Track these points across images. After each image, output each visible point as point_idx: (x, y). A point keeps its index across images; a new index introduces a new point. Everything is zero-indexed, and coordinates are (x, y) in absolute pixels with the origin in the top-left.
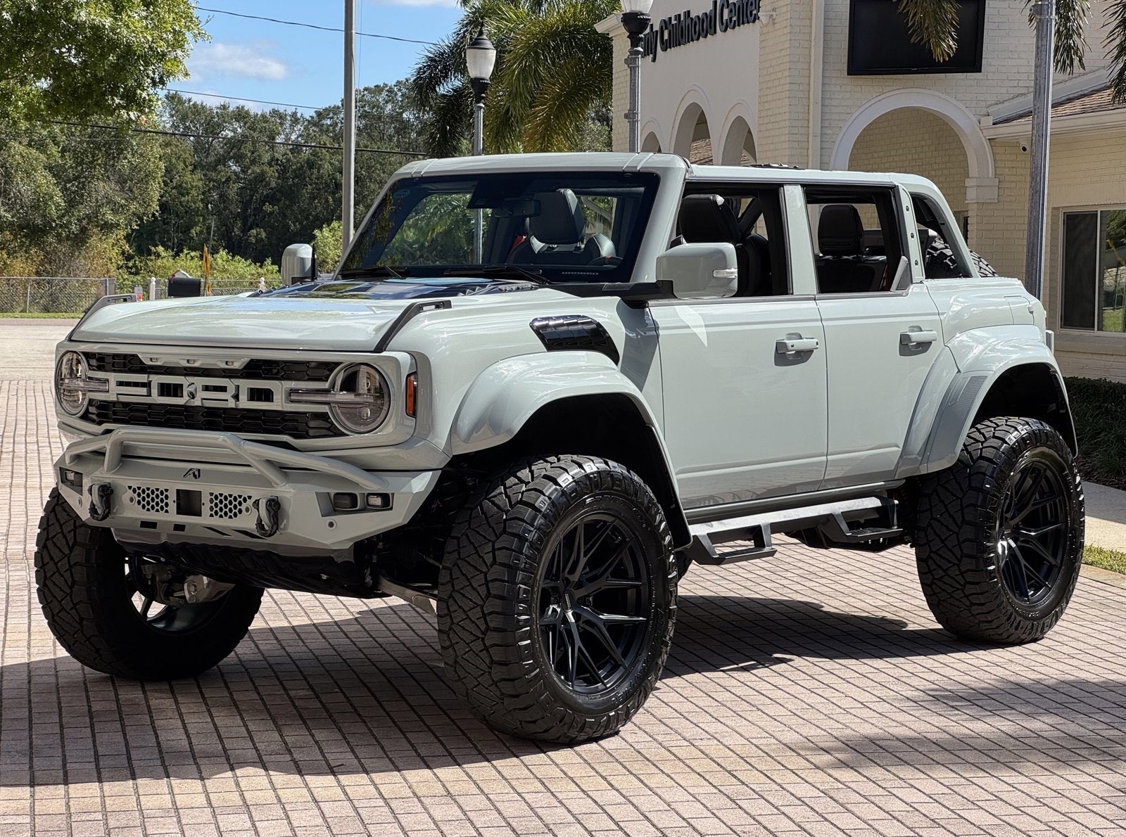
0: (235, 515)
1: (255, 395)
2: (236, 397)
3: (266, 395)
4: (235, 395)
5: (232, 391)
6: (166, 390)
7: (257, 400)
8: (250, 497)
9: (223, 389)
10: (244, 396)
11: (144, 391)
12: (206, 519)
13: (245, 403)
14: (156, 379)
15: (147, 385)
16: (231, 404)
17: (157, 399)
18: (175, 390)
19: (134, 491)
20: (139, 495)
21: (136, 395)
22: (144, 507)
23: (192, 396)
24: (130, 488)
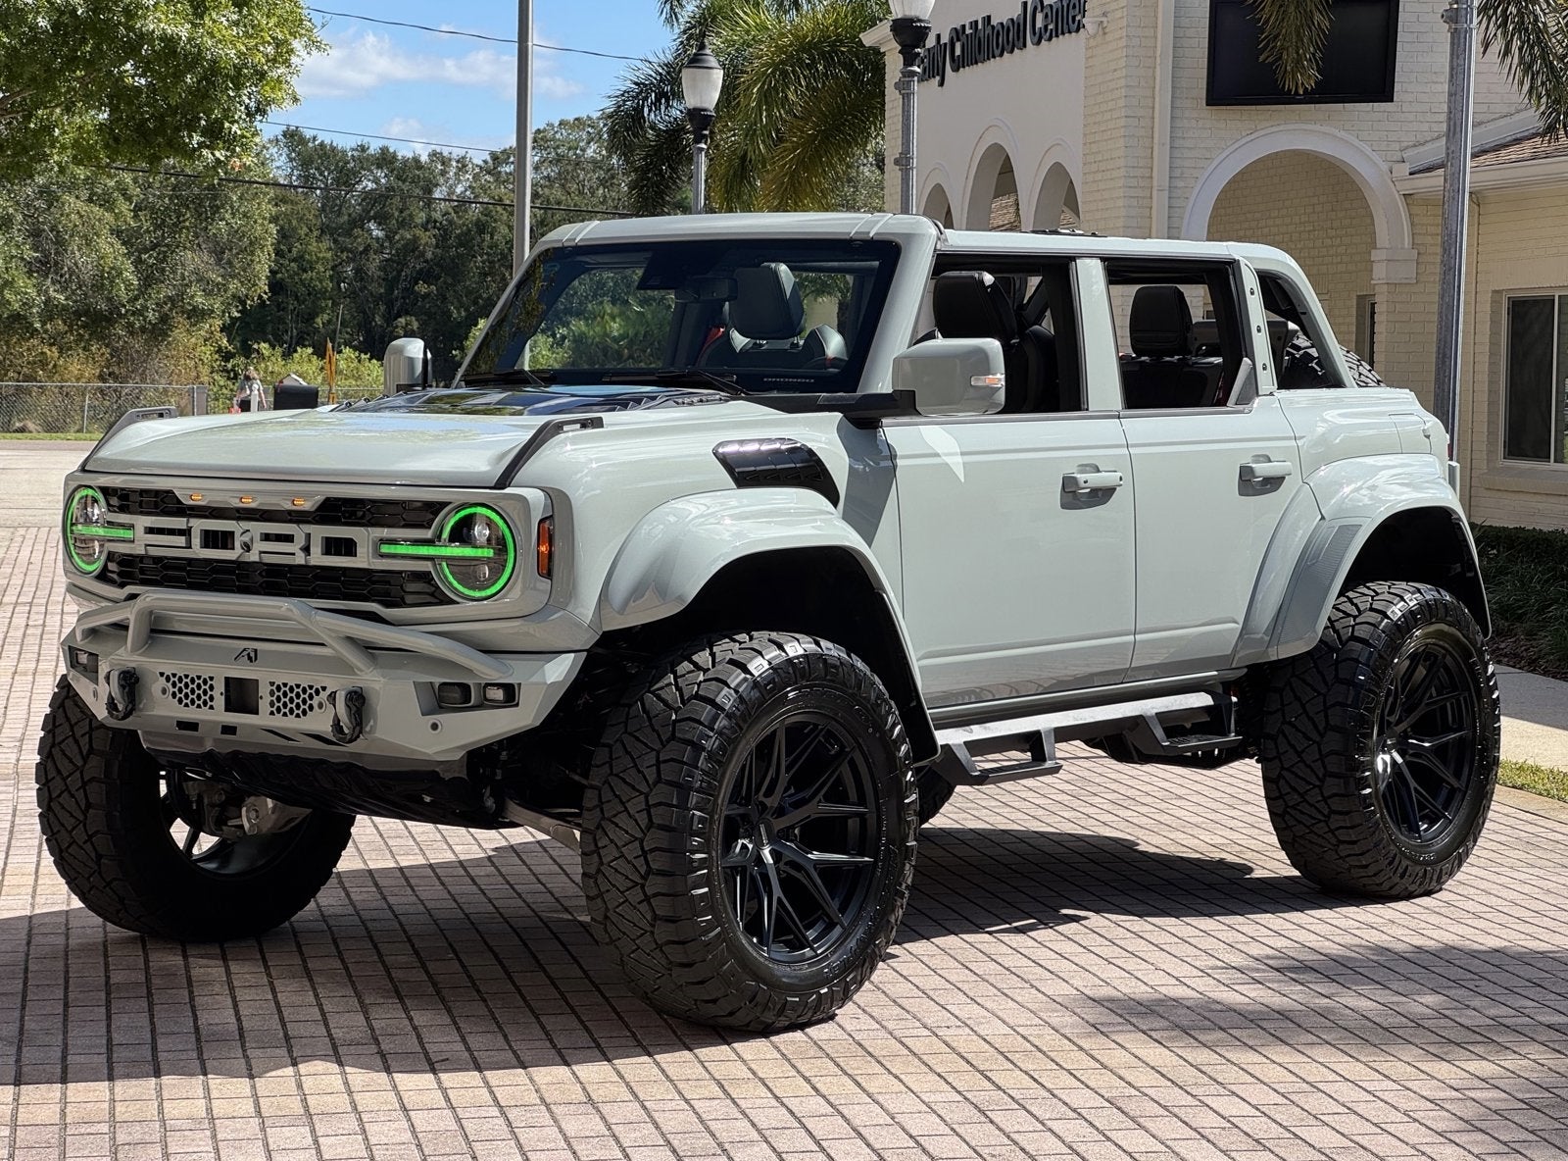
0: (304, 713)
1: (333, 546)
2: (306, 550)
3: (347, 547)
4: (307, 548)
5: (300, 541)
6: (212, 539)
7: (335, 555)
8: (324, 689)
9: (289, 539)
10: (316, 549)
11: (181, 540)
12: (264, 718)
13: (318, 558)
14: (199, 525)
15: (186, 533)
16: (300, 559)
17: (199, 552)
18: (223, 540)
19: (168, 679)
20: (174, 685)
21: (171, 547)
22: (180, 701)
23: (247, 547)
24: (162, 674)
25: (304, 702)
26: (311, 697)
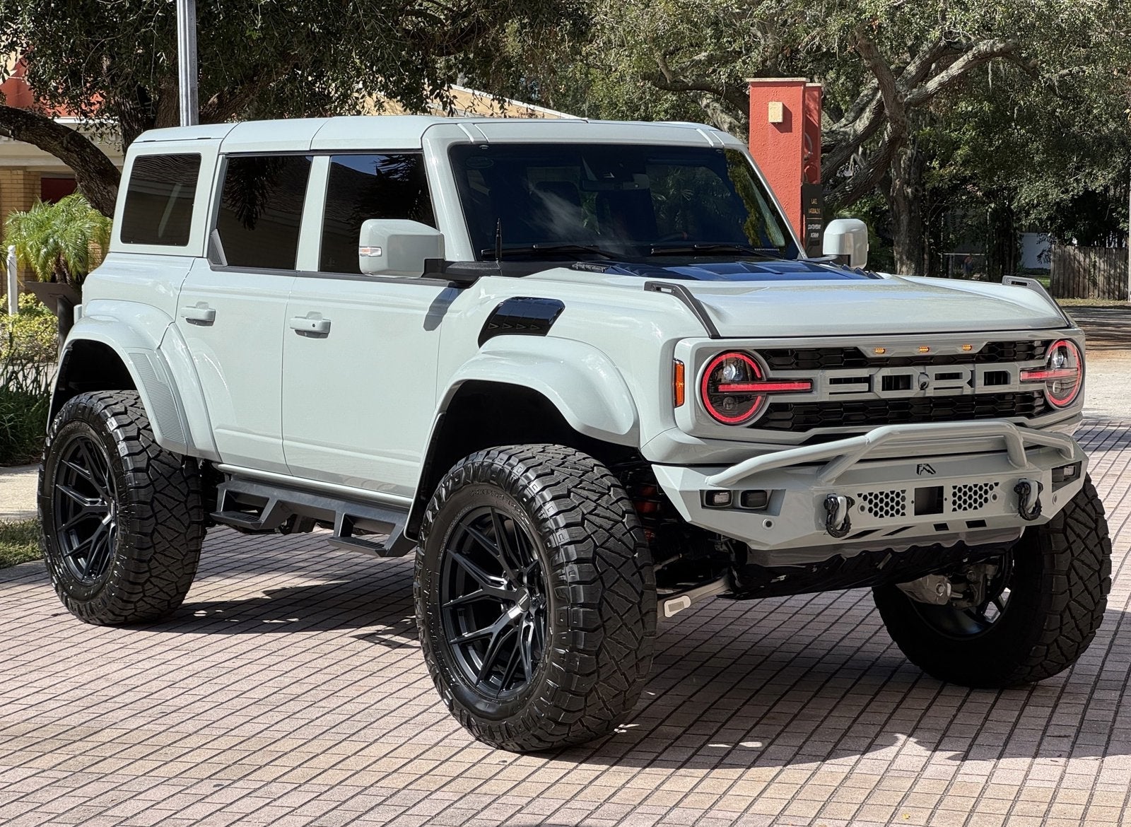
0: (981, 505)
1: (991, 378)
2: (971, 383)
3: (1002, 378)
4: (970, 380)
5: (967, 377)
6: (889, 383)
7: (996, 384)
8: (997, 484)
9: (957, 376)
10: (980, 381)
11: (865, 386)
12: (948, 515)
13: (981, 388)
14: (880, 374)
15: (868, 380)
16: (968, 391)
17: (880, 393)
18: (905, 382)
19: (865, 498)
20: (871, 502)
21: (857, 393)
22: (876, 514)
23: (923, 386)
24: (860, 495)
25: (981, 496)
26: (986, 492)
